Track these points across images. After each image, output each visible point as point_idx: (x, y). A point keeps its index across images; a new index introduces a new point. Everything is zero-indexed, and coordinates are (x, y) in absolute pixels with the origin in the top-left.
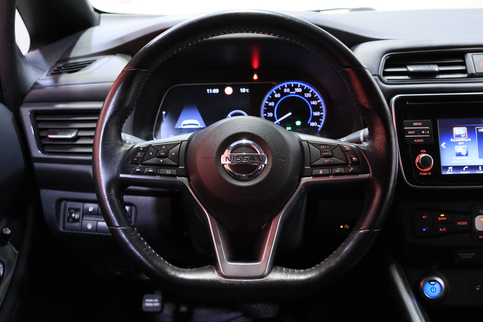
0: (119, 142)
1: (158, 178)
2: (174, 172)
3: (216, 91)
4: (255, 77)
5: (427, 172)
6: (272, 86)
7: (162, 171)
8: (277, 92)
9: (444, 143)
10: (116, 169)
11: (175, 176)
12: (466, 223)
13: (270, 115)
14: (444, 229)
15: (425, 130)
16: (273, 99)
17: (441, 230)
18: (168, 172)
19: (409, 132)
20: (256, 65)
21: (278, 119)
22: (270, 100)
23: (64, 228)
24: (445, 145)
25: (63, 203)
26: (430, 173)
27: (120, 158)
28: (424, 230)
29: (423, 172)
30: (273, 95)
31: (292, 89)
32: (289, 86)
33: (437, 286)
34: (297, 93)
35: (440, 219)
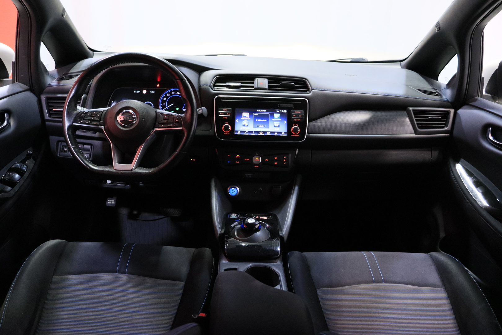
0: (75, 109)
1: (90, 126)
2: (98, 123)
3: (139, 92)
4: (158, 86)
5: (228, 133)
6: (166, 90)
7: (93, 123)
8: (168, 94)
9: (238, 120)
10: (72, 121)
11: (98, 125)
12: (249, 160)
13: (164, 104)
14: (238, 162)
15: (228, 113)
16: (166, 97)
17: (237, 162)
18: (95, 123)
19: (221, 114)
20: (159, 80)
21: (167, 106)
22: (164, 97)
23: (60, 155)
24: (238, 121)
25: (60, 143)
26: (229, 134)
27: (74, 116)
28: (229, 162)
29: (226, 133)
30: (166, 95)
31: (176, 92)
32: (174, 91)
33: (235, 190)
34: (178, 94)
35: (236, 157)
